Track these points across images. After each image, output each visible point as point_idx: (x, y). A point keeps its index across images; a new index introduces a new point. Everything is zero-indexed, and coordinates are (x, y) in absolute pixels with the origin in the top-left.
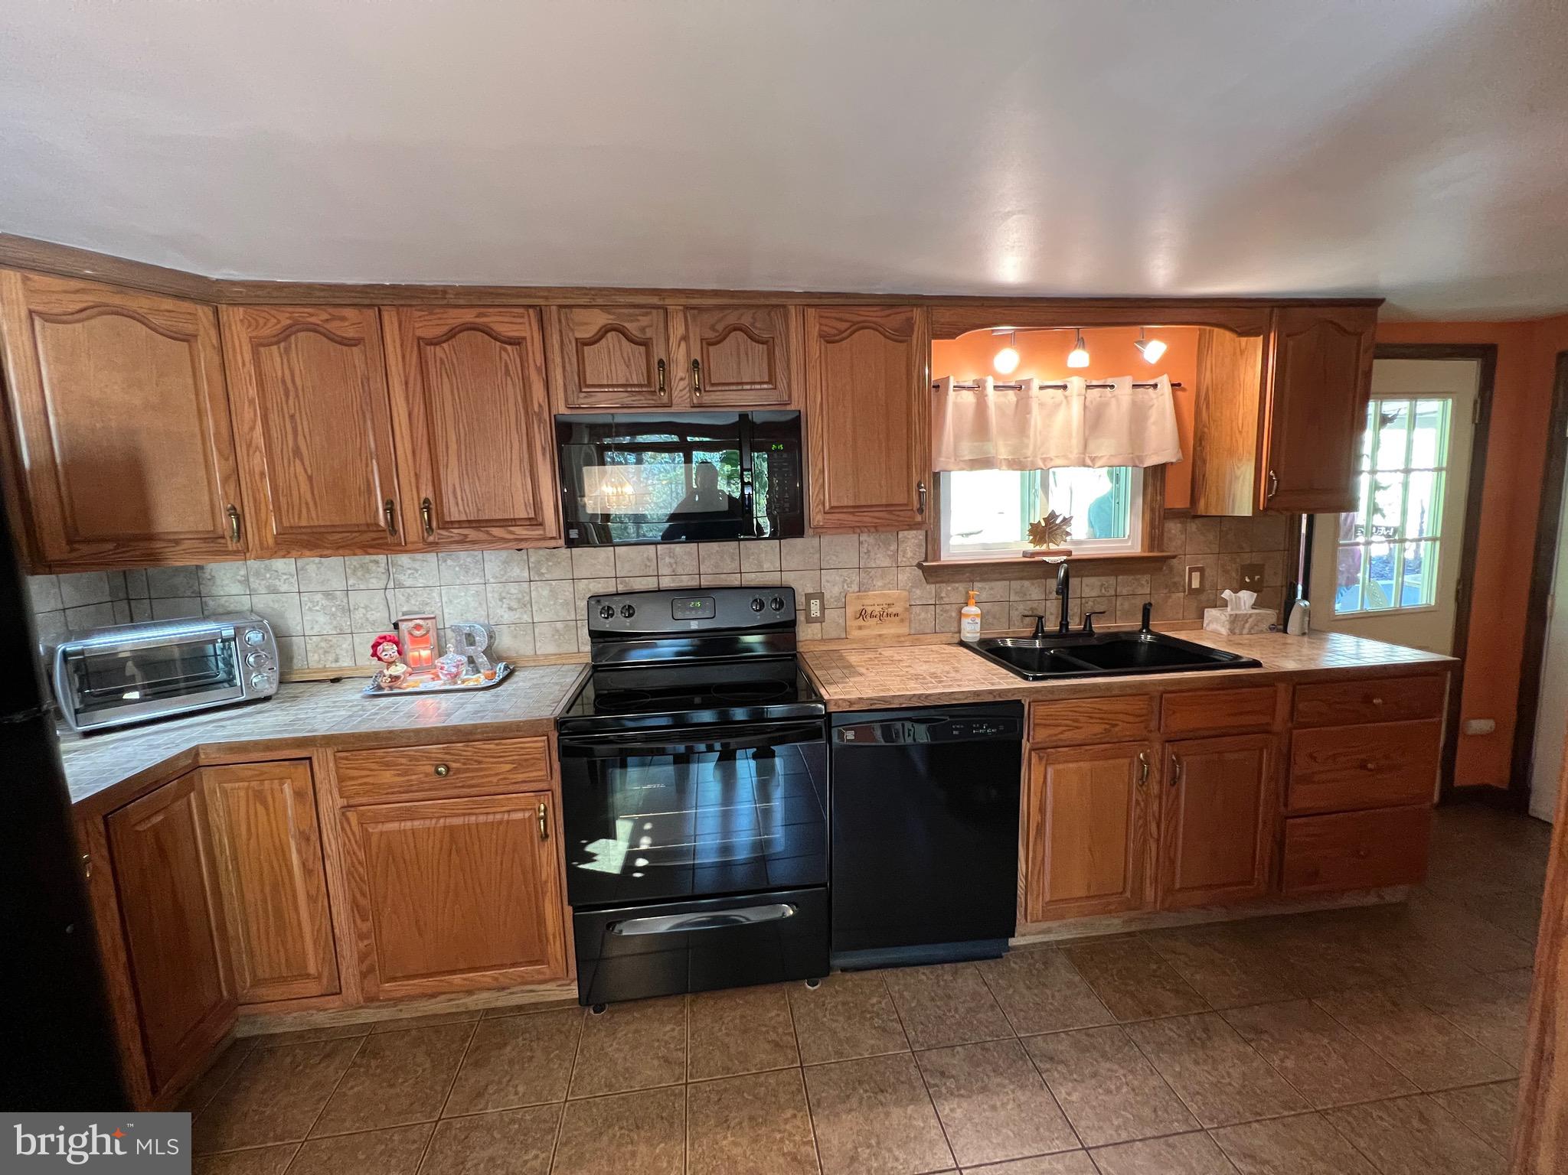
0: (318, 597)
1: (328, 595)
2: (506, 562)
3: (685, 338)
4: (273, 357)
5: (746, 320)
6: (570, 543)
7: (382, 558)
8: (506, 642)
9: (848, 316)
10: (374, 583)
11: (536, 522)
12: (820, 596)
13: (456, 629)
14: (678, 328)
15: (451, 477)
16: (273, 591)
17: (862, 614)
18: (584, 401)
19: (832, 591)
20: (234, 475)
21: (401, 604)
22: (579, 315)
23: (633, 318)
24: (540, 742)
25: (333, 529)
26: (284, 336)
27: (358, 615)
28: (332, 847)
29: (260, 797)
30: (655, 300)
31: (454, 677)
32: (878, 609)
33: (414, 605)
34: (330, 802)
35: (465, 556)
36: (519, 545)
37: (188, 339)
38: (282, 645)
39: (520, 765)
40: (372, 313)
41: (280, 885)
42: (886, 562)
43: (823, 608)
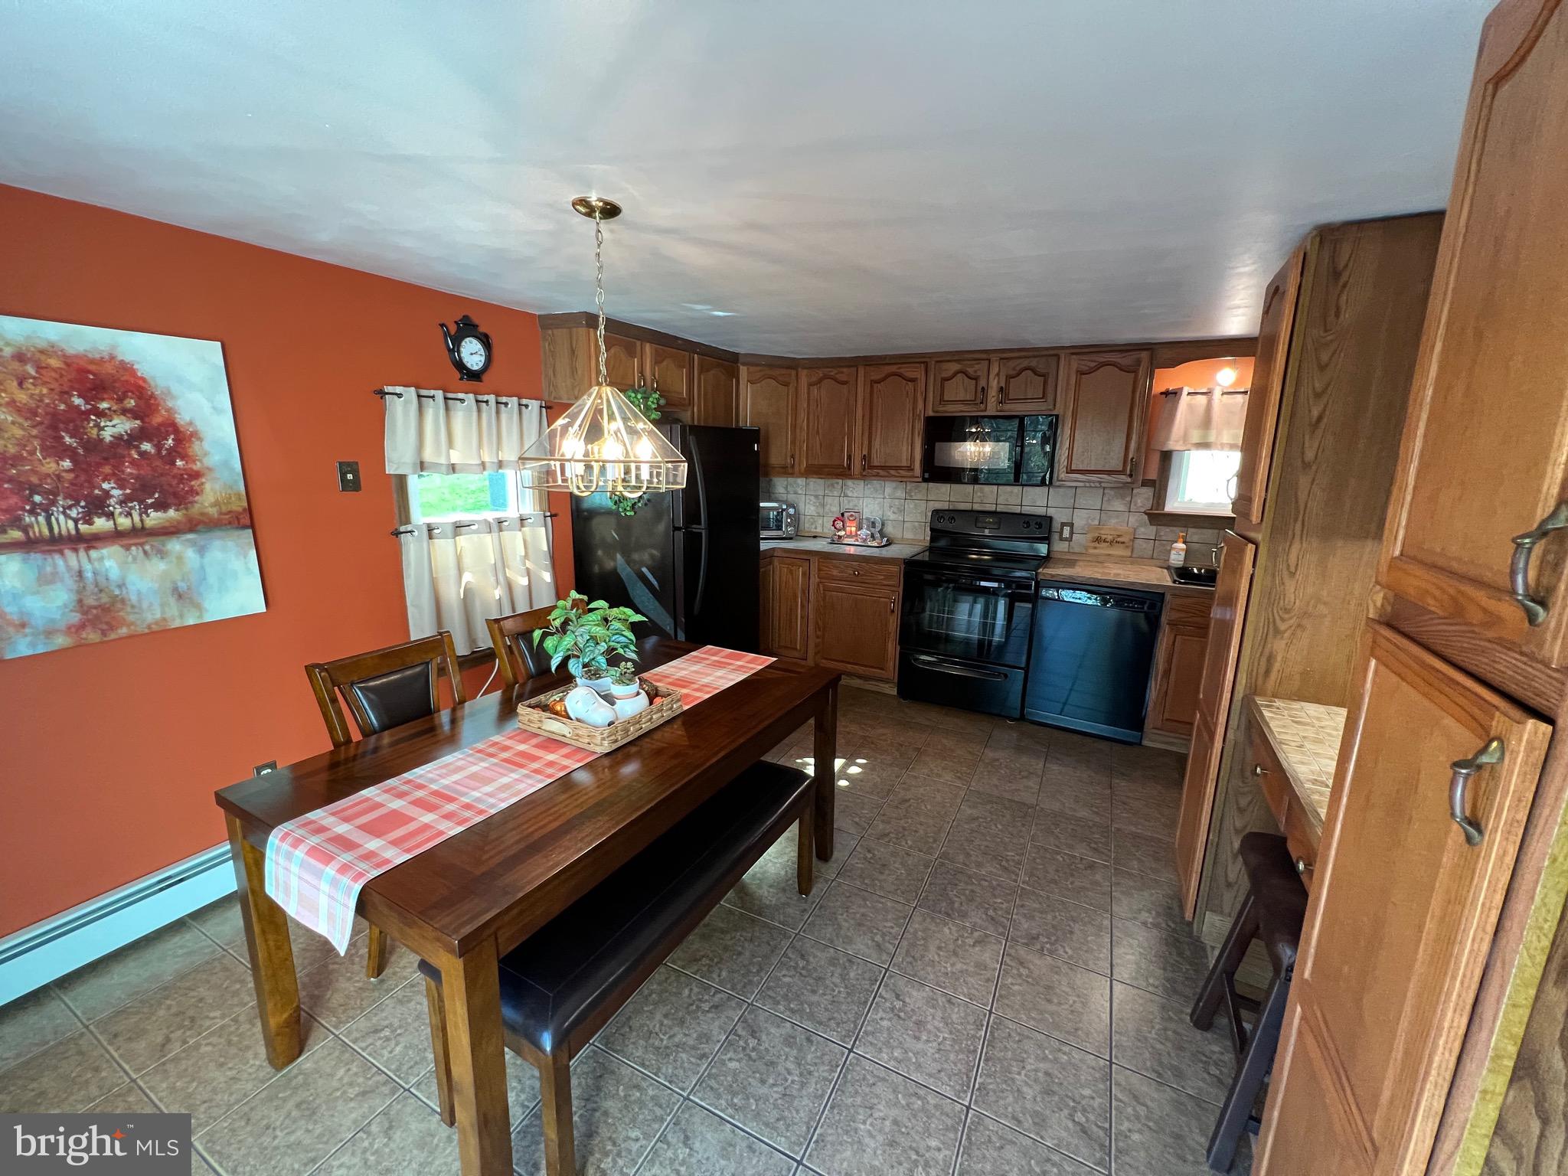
0: (812, 498)
1: (816, 497)
2: (895, 488)
3: (998, 374)
4: (815, 390)
5: (1034, 363)
6: (925, 480)
7: (840, 481)
8: (889, 529)
9: (1097, 359)
10: (836, 494)
11: (910, 469)
12: (1071, 525)
13: (868, 519)
14: (995, 369)
15: (877, 444)
16: (796, 493)
17: (1098, 540)
18: (941, 409)
19: (1079, 522)
20: (793, 442)
21: (846, 505)
22: (945, 366)
23: (971, 366)
24: (895, 569)
25: (826, 466)
26: (820, 381)
27: (827, 508)
28: (812, 598)
29: (791, 572)
30: (984, 356)
31: (865, 540)
32: (1110, 538)
33: (851, 506)
34: (814, 580)
35: (876, 483)
36: (902, 480)
37: (786, 385)
38: (796, 519)
39: (887, 578)
40: (854, 369)
41: (792, 611)
42: (1121, 508)
43: (1072, 533)
